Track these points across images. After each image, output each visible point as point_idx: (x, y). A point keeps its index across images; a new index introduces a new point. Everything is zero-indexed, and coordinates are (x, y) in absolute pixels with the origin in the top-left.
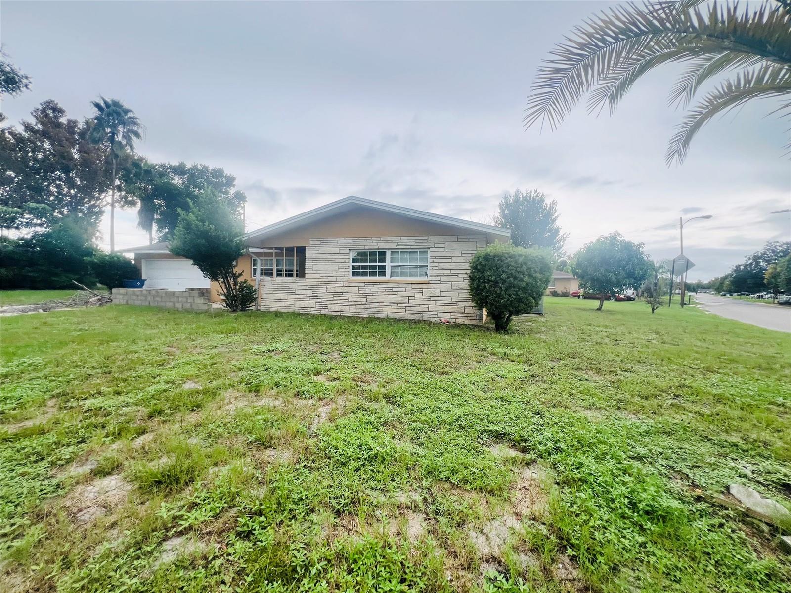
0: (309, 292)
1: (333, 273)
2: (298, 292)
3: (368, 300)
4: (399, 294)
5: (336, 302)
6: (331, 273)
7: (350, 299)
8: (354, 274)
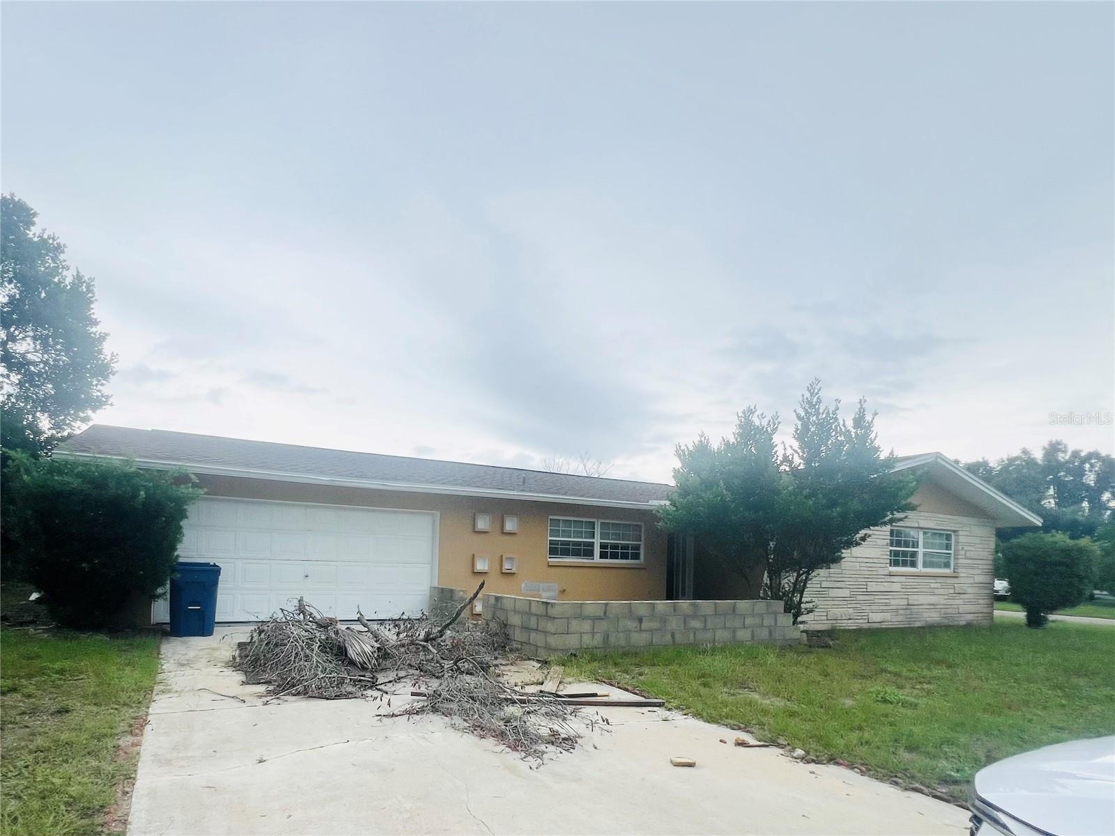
0: (846, 593)
1: (875, 561)
2: (833, 593)
3: (910, 602)
4: (937, 591)
5: (877, 608)
6: (871, 560)
7: (893, 602)
8: (896, 563)
